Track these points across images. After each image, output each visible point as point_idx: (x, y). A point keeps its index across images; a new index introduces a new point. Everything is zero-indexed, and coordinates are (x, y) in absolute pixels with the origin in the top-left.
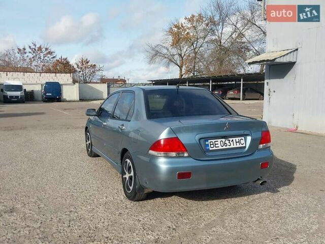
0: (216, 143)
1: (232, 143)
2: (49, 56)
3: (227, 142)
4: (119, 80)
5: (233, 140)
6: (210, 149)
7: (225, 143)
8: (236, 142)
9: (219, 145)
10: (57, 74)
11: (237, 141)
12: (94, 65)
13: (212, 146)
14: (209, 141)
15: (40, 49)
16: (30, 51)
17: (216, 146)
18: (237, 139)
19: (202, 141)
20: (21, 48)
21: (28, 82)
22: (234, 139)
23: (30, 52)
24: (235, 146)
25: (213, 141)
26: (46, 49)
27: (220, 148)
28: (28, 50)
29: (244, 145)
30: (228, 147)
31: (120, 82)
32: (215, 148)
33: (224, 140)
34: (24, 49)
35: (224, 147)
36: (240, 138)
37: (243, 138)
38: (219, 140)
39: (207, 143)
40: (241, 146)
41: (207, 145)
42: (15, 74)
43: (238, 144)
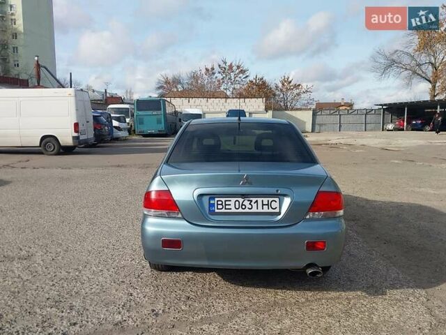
0: (227, 203)
1: (255, 206)
2: (241, 75)
3: (247, 203)
4: (343, 104)
5: (257, 201)
6: (216, 211)
7: (242, 205)
8: (263, 205)
9: (232, 207)
11: (265, 202)
12: (299, 85)
13: (220, 207)
14: (216, 199)
15: (231, 66)
16: (220, 70)
17: (227, 207)
18: (266, 200)
19: (206, 199)
20: (209, 68)
21: (212, 110)
22: (260, 200)
23: (219, 73)
24: (260, 210)
25: (223, 200)
26: (238, 67)
27: (234, 210)
28: (217, 69)
29: (277, 210)
30: (247, 210)
31: (344, 108)
32: (223, 210)
33: (241, 200)
34: (213, 69)
35: (240, 210)
36: (270, 199)
37: (277, 199)
38: (233, 200)
39: (212, 202)
40: (271, 210)
41: (211, 205)
42: (198, 101)
43: (266, 207)
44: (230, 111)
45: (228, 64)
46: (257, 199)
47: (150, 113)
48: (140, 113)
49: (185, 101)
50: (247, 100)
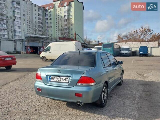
0: (54, 78)
1: (62, 79)
2: (149, 32)
5: (62, 78)
6: (51, 80)
7: (58, 79)
8: (64, 79)
9: (55, 79)
10: (149, 42)
11: (65, 79)
13: (52, 79)
14: (51, 77)
16: (140, 31)
17: (54, 79)
18: (65, 78)
19: (49, 76)
20: (135, 31)
21: (135, 47)
22: (63, 78)
23: (140, 32)
24: (63, 81)
25: (53, 77)
26: (148, 30)
27: (56, 81)
28: (139, 31)
29: (68, 82)
30: (59, 81)
32: (53, 80)
33: (58, 77)
34: (137, 31)
35: (57, 81)
36: (66, 78)
37: (68, 78)
38: (56, 77)
39: (50, 77)
40: (66, 82)
41: (50, 78)
42: (129, 43)
43: (65, 80)
44: (141, 47)
45: (144, 29)
46: (62, 77)
47: (107, 48)
48: (104, 48)
49: (124, 43)
50: (150, 42)
